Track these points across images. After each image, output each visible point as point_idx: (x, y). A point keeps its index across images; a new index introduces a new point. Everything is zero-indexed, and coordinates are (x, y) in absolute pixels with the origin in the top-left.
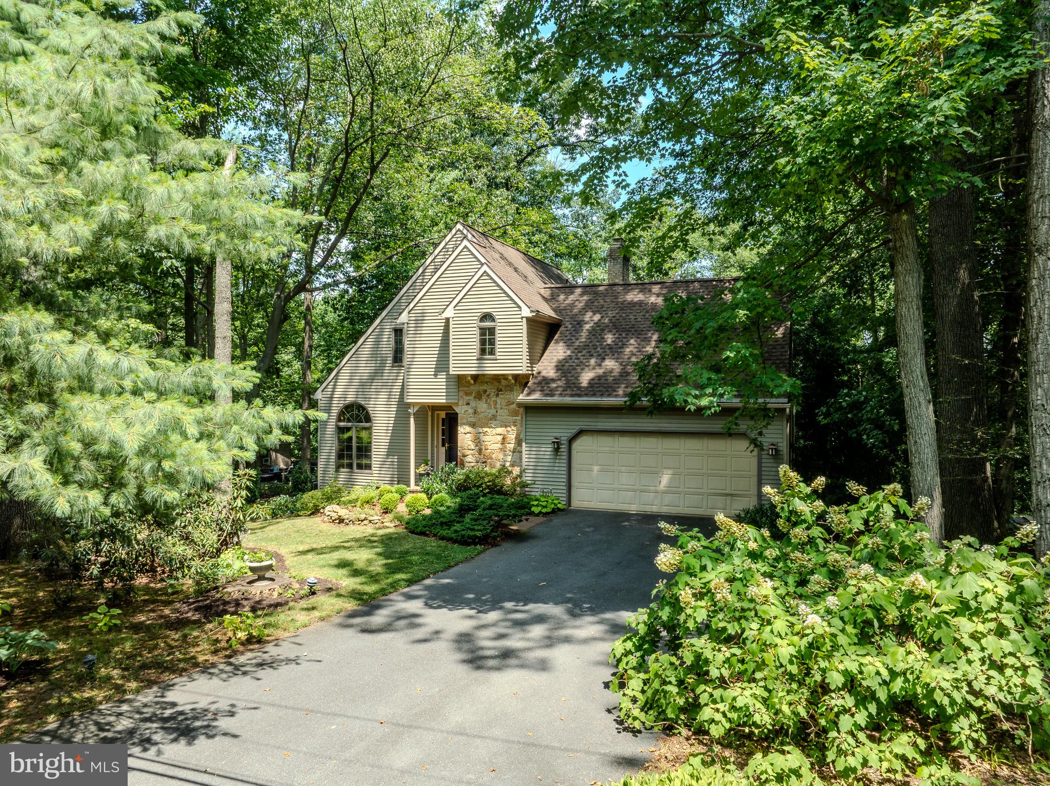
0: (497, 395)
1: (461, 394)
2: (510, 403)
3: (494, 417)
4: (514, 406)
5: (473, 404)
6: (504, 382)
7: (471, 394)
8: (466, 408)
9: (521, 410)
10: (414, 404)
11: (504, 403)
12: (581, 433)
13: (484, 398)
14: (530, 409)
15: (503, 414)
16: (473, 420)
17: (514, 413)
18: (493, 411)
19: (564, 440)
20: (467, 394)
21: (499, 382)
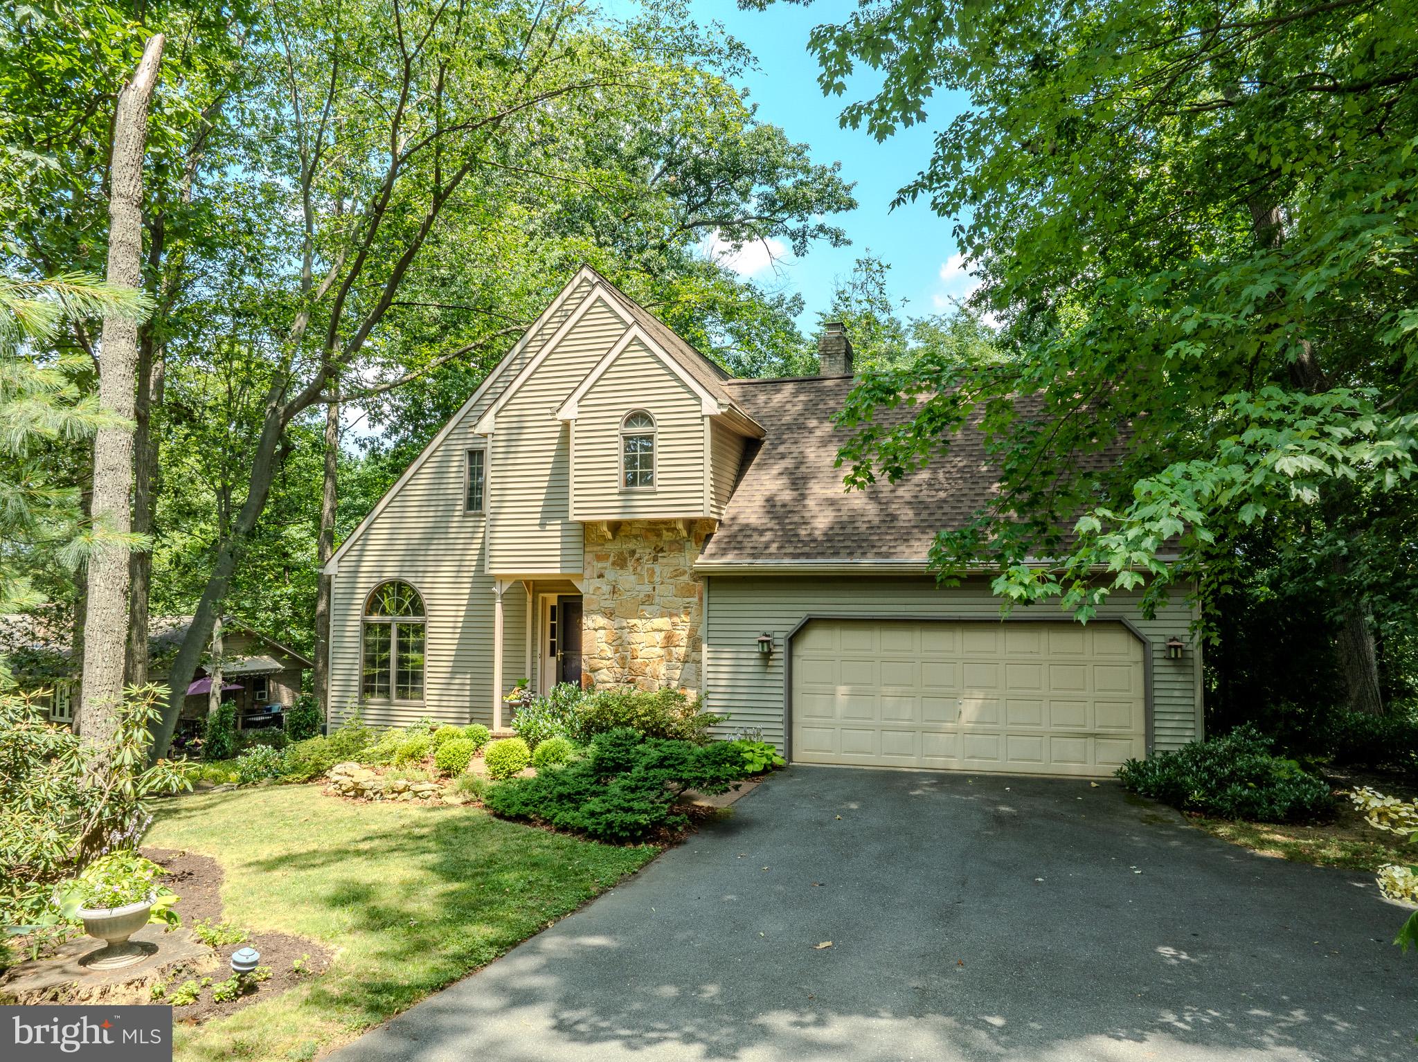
0: (655, 559)
1: (589, 557)
2: (678, 573)
3: (649, 600)
4: (686, 578)
5: (610, 575)
6: (667, 536)
7: (606, 557)
8: (596, 583)
9: (700, 585)
10: (502, 578)
11: (668, 571)
12: (810, 623)
13: (631, 563)
14: (716, 582)
15: (666, 591)
16: (609, 604)
17: (686, 592)
18: (647, 588)
19: (780, 640)
20: (599, 558)
21: (659, 535)
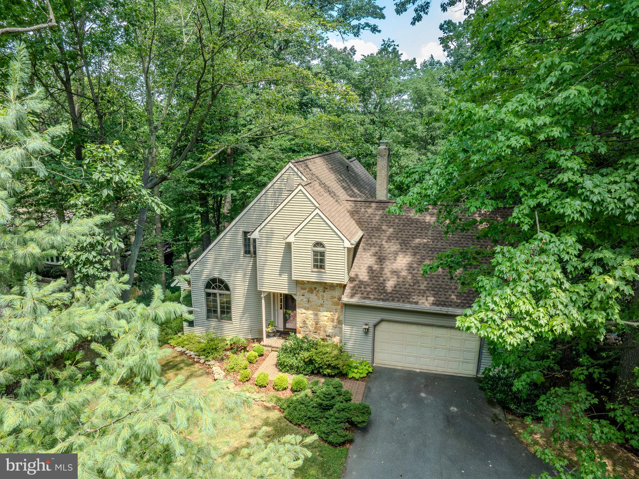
0: (324, 291)
1: (298, 288)
2: (333, 297)
3: (322, 305)
4: (336, 299)
5: (307, 295)
6: (329, 284)
7: (305, 289)
8: (302, 297)
10: (264, 292)
11: (329, 296)
12: (382, 321)
13: (315, 292)
14: (347, 306)
15: (328, 303)
16: (307, 305)
17: (336, 304)
18: (321, 301)
19: (371, 325)
20: (302, 289)
21: (326, 283)
